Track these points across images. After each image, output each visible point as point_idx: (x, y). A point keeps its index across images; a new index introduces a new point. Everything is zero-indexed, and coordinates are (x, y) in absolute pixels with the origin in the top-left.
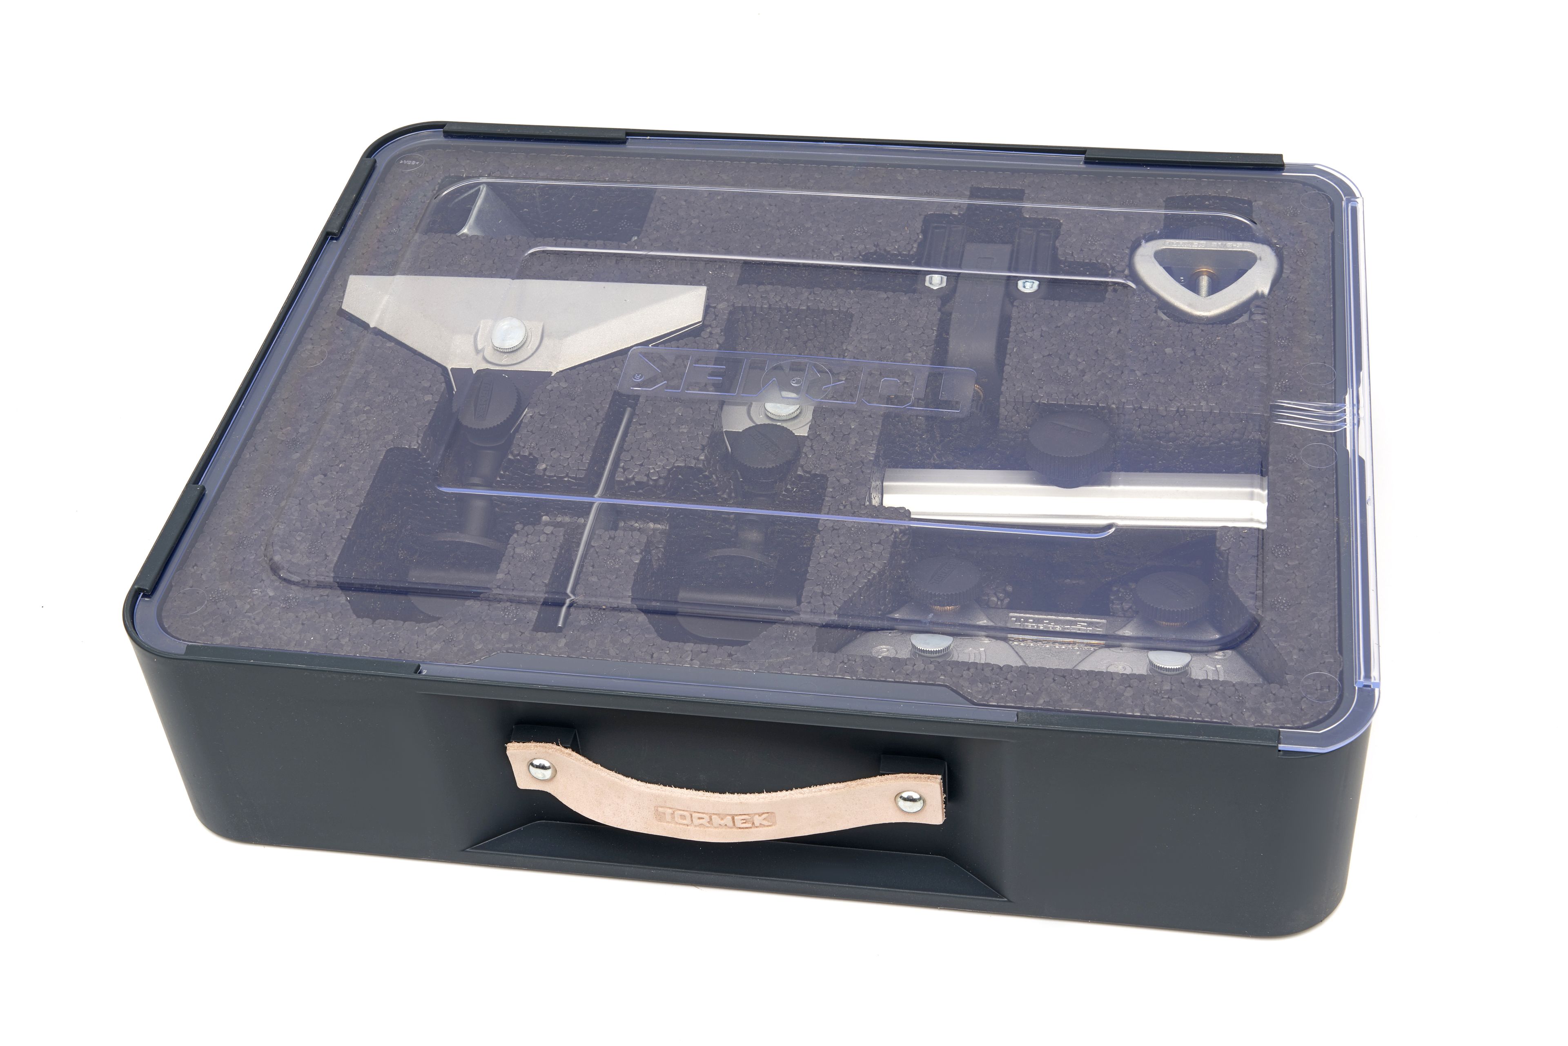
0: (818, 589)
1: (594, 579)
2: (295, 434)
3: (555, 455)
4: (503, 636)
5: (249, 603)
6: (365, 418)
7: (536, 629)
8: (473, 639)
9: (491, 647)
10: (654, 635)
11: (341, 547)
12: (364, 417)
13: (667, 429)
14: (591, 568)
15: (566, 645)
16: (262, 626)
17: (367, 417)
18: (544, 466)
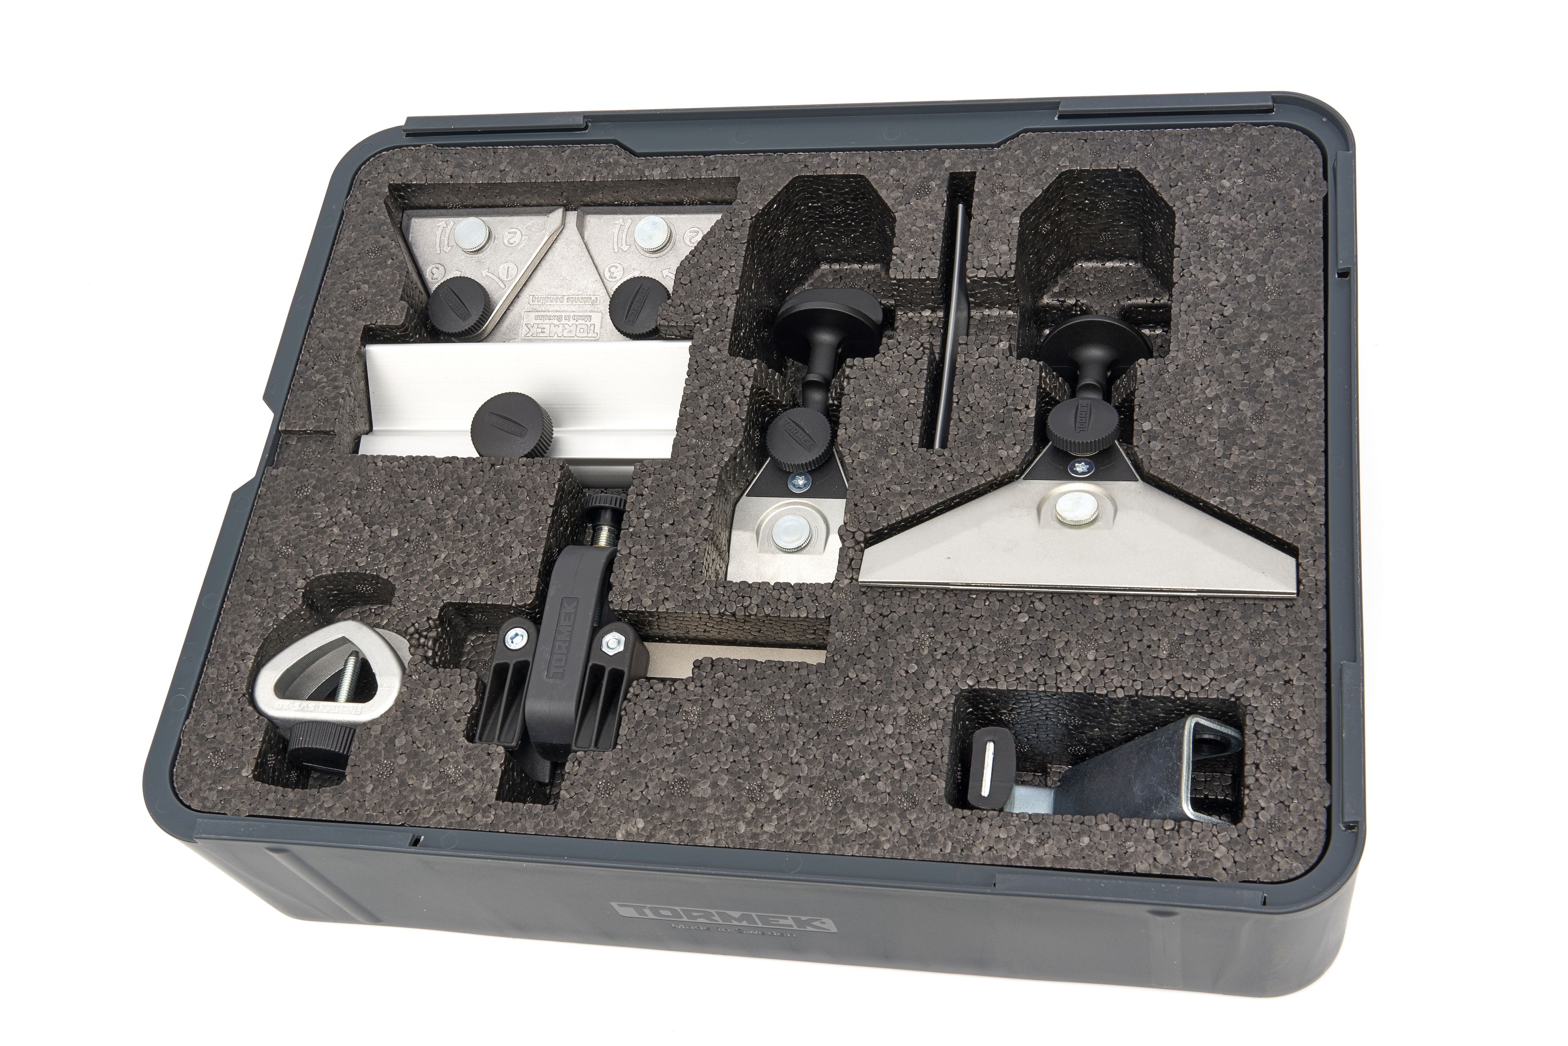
0: (736, 235)
1: (931, 226)
2: (1277, 365)
3: (993, 360)
4: (1000, 164)
5: (1242, 170)
6: (1207, 392)
7: (972, 176)
8: (1025, 157)
9: (1008, 153)
10: (870, 179)
11: (1177, 237)
12: (1210, 393)
13: (886, 401)
14: (936, 236)
15: (944, 162)
16: (1219, 148)
17: (1205, 393)
18: (1001, 345)
